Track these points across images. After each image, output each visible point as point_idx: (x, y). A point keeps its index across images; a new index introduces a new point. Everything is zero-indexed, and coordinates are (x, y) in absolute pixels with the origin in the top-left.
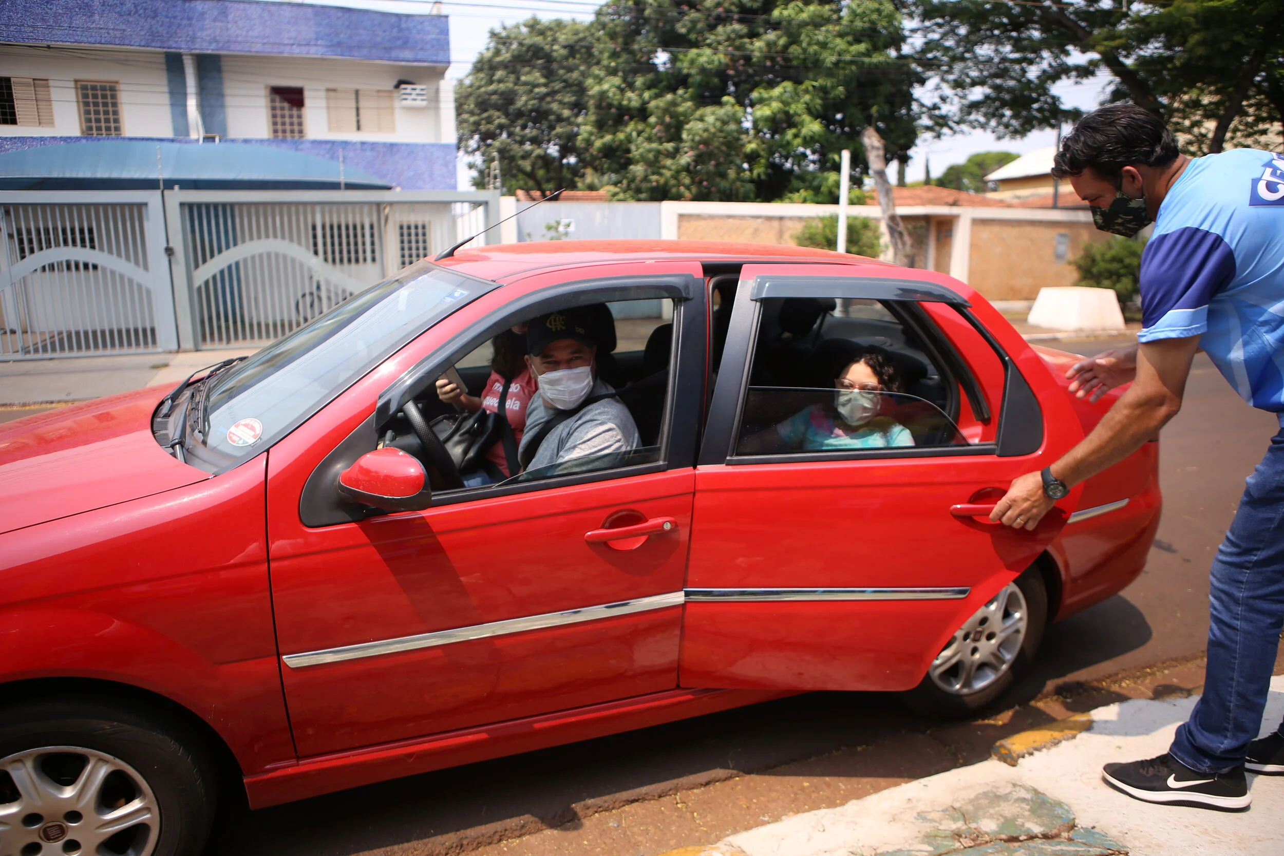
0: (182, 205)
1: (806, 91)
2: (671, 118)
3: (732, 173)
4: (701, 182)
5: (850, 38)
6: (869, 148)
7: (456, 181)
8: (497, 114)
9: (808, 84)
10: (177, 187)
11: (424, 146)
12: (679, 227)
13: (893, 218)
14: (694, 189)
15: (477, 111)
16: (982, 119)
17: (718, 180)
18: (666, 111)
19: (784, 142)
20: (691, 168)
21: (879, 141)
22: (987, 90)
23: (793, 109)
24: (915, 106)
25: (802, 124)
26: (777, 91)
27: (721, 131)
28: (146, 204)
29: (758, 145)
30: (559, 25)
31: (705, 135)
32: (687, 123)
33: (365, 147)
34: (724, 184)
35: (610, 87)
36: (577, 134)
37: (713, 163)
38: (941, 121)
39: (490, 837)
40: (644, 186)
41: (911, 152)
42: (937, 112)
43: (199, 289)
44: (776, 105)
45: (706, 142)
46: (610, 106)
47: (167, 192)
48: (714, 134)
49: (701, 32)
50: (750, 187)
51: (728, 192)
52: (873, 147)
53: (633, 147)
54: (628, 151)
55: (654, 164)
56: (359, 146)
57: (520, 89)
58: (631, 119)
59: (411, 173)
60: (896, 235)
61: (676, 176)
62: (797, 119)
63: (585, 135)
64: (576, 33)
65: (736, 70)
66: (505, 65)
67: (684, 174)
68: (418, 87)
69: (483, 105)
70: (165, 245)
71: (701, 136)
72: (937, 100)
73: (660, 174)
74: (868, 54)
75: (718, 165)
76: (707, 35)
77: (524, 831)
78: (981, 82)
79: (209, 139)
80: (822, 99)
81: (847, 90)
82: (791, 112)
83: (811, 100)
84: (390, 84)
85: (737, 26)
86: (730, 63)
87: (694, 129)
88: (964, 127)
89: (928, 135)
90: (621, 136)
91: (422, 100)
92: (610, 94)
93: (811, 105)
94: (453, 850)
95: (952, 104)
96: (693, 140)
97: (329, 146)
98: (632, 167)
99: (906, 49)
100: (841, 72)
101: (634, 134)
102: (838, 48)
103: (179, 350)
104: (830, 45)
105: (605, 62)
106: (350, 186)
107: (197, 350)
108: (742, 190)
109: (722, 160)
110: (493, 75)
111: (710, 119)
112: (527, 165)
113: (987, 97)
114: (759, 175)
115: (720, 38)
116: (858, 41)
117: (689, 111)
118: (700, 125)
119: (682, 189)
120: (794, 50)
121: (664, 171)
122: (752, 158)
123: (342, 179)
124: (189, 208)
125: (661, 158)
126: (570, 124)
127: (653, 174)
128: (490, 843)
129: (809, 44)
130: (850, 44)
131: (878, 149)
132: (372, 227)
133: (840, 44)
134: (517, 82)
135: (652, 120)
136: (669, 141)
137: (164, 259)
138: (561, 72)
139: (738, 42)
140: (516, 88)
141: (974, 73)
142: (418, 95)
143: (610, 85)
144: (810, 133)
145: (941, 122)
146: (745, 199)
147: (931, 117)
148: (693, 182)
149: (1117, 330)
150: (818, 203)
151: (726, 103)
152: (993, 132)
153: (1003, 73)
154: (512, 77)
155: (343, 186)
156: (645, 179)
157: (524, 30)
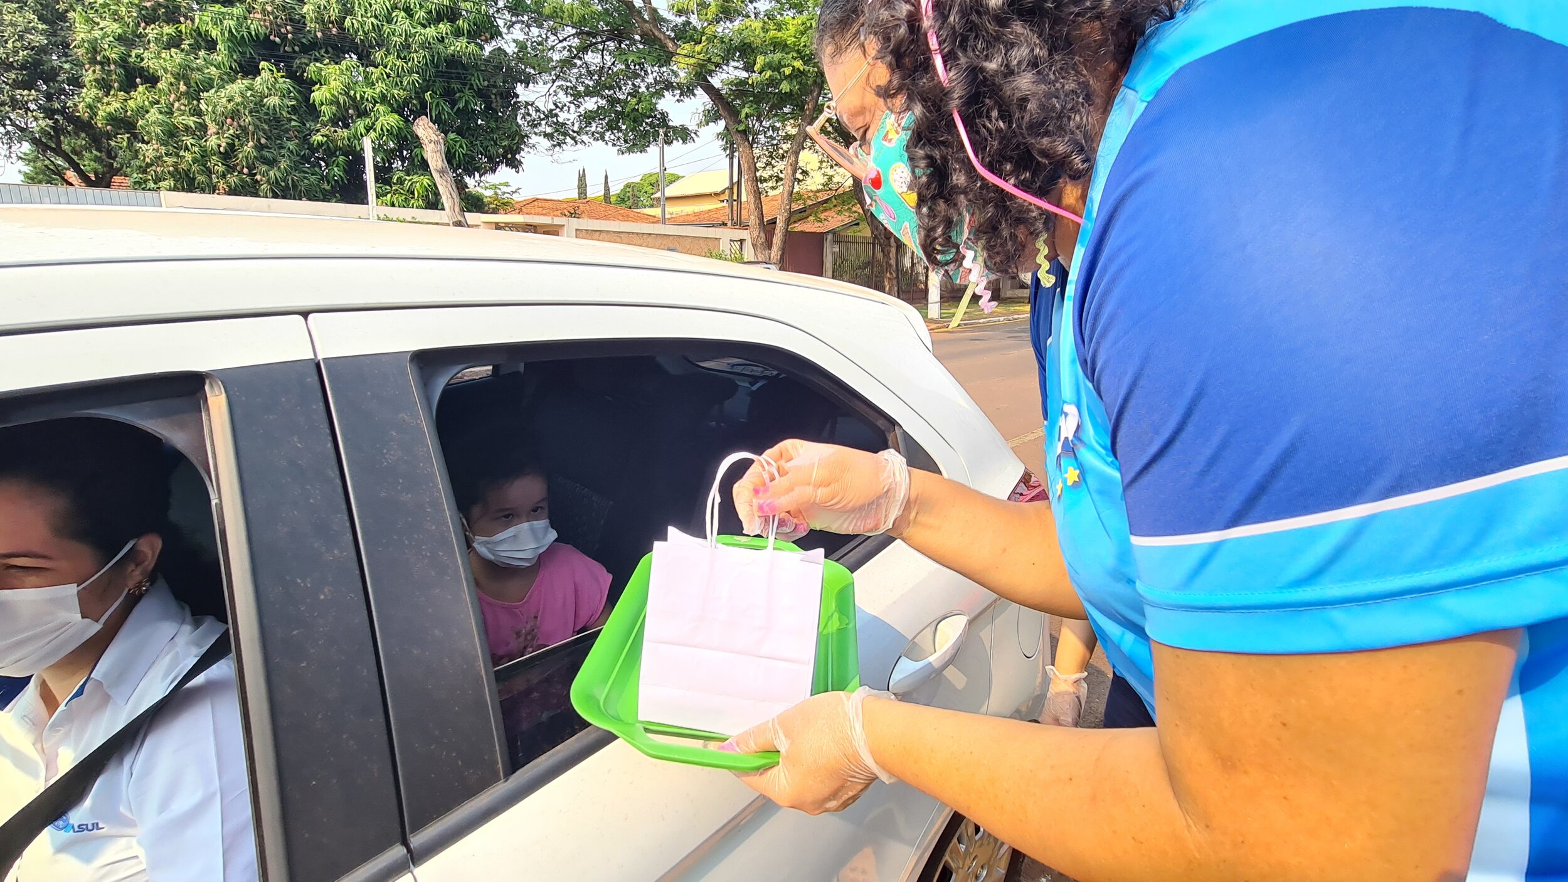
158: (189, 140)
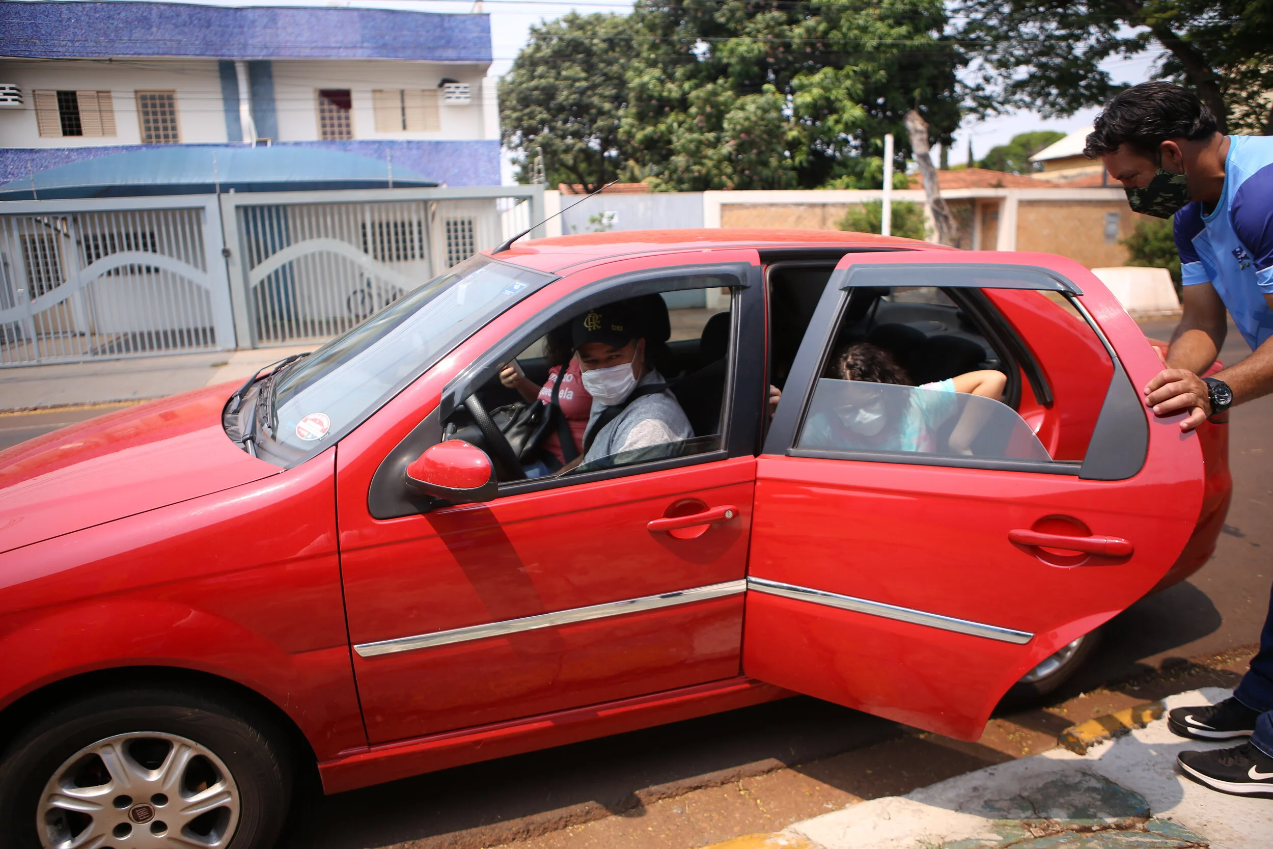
0: (238, 207)
1: (847, 76)
2: (712, 107)
3: (774, 162)
4: (742, 171)
5: (891, 21)
6: (912, 132)
7: (500, 177)
8: (539, 109)
9: (849, 69)
10: (232, 191)
11: (468, 143)
12: (722, 217)
13: (937, 202)
14: (736, 178)
15: (520, 107)
16: (1027, 99)
17: (760, 168)
18: (707, 101)
19: (826, 129)
20: (733, 157)
21: (922, 125)
22: (1032, 69)
23: (833, 95)
24: (958, 88)
25: (843, 110)
26: (817, 78)
27: (762, 119)
28: (203, 208)
29: (799, 132)
30: (598, 19)
31: (746, 124)
32: (728, 112)
33: (411, 145)
34: (766, 173)
35: (651, 79)
36: (618, 127)
37: (755, 151)
38: (985, 102)
39: (555, 823)
40: (686, 176)
41: (955, 134)
42: (981, 93)
43: (255, 289)
44: (816, 91)
45: (747, 131)
46: (651, 97)
47: (223, 196)
48: (756, 123)
49: (740, 21)
50: (792, 174)
51: (770, 180)
52: (917, 131)
53: (674, 138)
54: (670, 142)
55: (696, 155)
56: (405, 145)
57: (561, 84)
58: (672, 110)
59: (456, 170)
60: (941, 219)
61: (718, 166)
62: (838, 105)
63: (626, 128)
64: (615, 26)
65: (776, 58)
66: (545, 61)
67: (726, 163)
68: (461, 85)
69: (525, 101)
70: (222, 247)
71: (742, 125)
72: (980, 81)
73: (702, 164)
74: (909, 36)
75: (760, 153)
76: (747, 23)
77: (589, 817)
78: (1026, 61)
79: (261, 143)
80: (863, 83)
81: (888, 73)
82: (832, 97)
83: (852, 86)
84: (434, 84)
85: (776, 14)
86: (770, 51)
87: (735, 118)
88: (1008, 107)
89: (972, 117)
90: (662, 127)
91: (466, 98)
92: (651, 86)
93: (852, 90)
94: (520, 835)
95: (996, 84)
96: (734, 129)
97: (376, 146)
98: (673, 158)
99: (948, 30)
100: (882, 56)
101: (675, 125)
102: (879, 32)
103: (237, 349)
104: (871, 29)
105: (645, 54)
106: (398, 185)
107: (254, 348)
108: (784, 178)
109: (763, 148)
110: (534, 71)
111: (751, 108)
112: (569, 159)
113: (1032, 76)
114: (801, 163)
115: (759, 26)
116: (899, 24)
117: (730, 100)
118: (741, 114)
119: (724, 178)
120: (835, 35)
121: (706, 161)
122: (794, 145)
123: (390, 178)
124: (245, 211)
125: (703, 147)
126: (612, 117)
127: (695, 164)
128: (556, 829)
129: (849, 29)
130: (891, 27)
131: (921, 132)
132: (419, 224)
133: (881, 28)
134: (558, 76)
135: (693, 110)
136: (709, 131)
137: (221, 260)
138: (602, 65)
139: (777, 30)
140: (558, 82)
141: (1018, 52)
142: (462, 93)
143: (650, 76)
144: (852, 119)
145: (985, 104)
146: (787, 186)
147: (975, 98)
148: (735, 171)
149: (1172, 310)
150: (860, 189)
151: (767, 91)
152: (1039, 111)
153: (1048, 51)
154: (553, 73)
155: (391, 185)
156: (687, 169)
157: (564, 25)
158: (710, 152)
